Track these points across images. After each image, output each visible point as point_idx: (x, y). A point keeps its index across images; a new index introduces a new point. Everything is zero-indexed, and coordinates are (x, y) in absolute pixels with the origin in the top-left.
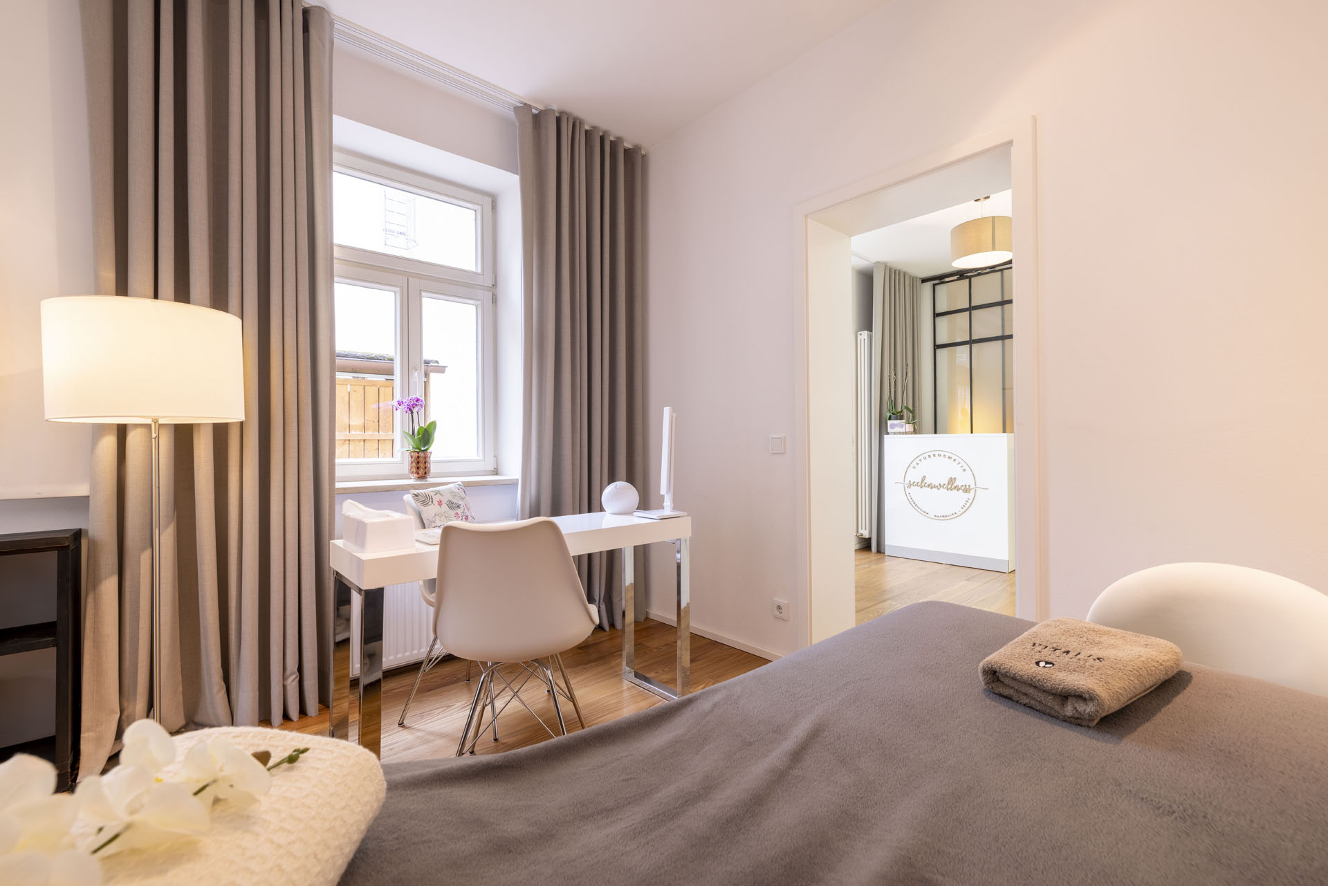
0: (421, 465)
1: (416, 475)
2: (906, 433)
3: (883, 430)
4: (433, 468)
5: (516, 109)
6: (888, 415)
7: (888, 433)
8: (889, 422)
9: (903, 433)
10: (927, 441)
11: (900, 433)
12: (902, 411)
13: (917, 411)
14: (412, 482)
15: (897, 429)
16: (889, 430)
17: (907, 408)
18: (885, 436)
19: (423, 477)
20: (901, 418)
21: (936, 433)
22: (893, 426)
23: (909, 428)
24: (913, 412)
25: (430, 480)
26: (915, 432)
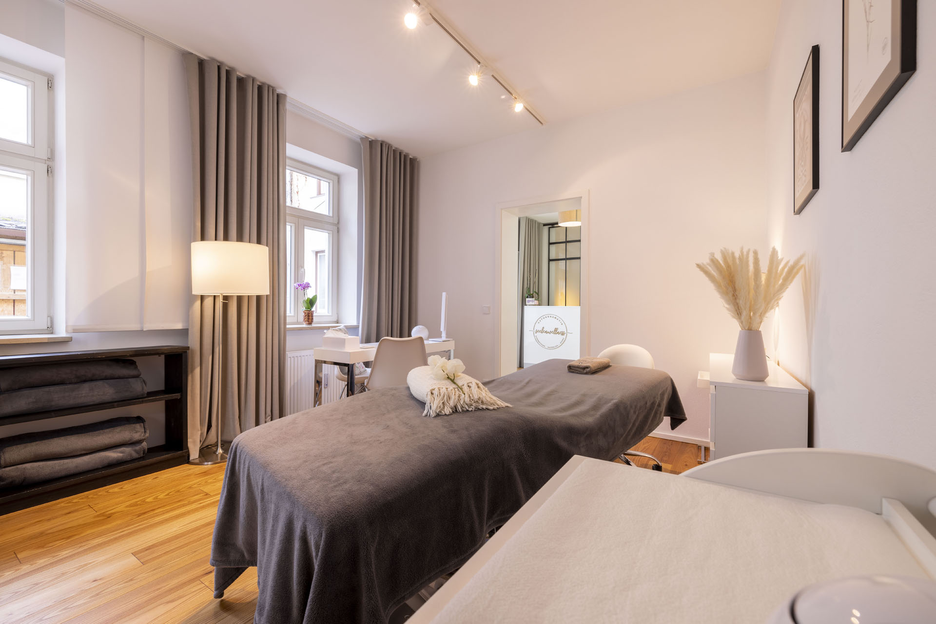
0: (310, 317)
1: (307, 322)
2: (535, 305)
3: (523, 303)
4: (315, 319)
5: (362, 139)
6: (527, 295)
7: (526, 305)
8: (527, 299)
9: (533, 305)
10: (545, 309)
11: (532, 305)
12: (532, 294)
13: (540, 294)
14: (304, 326)
15: (531, 303)
16: (527, 303)
17: (535, 292)
18: (525, 306)
19: (310, 323)
20: (533, 298)
21: (548, 305)
22: (529, 301)
23: (536, 302)
24: (538, 294)
25: (313, 325)
26: (539, 305)
